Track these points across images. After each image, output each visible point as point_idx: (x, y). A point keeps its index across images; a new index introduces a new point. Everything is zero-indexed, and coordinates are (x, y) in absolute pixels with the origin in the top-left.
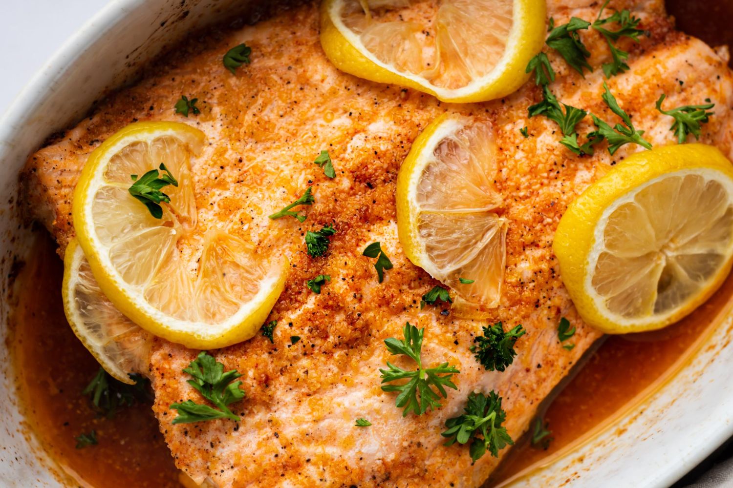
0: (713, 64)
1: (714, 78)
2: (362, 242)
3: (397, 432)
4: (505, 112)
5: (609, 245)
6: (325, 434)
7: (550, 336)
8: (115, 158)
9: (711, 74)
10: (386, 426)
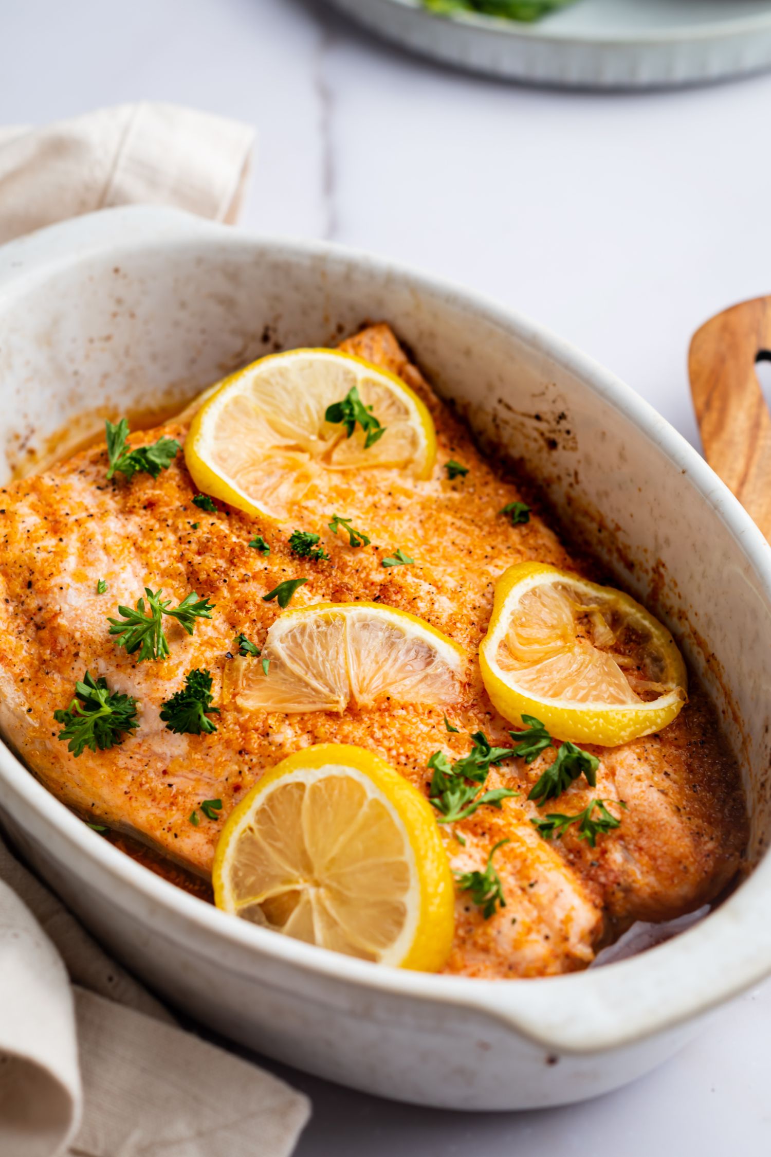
0: (563, 927)
1: (545, 930)
2: (310, 589)
3: (91, 624)
4: (475, 715)
5: (315, 790)
6: (91, 557)
7: (206, 792)
8: (390, 394)
9: (550, 926)
10: (99, 614)
